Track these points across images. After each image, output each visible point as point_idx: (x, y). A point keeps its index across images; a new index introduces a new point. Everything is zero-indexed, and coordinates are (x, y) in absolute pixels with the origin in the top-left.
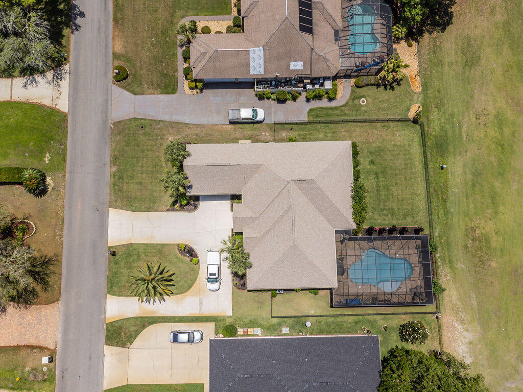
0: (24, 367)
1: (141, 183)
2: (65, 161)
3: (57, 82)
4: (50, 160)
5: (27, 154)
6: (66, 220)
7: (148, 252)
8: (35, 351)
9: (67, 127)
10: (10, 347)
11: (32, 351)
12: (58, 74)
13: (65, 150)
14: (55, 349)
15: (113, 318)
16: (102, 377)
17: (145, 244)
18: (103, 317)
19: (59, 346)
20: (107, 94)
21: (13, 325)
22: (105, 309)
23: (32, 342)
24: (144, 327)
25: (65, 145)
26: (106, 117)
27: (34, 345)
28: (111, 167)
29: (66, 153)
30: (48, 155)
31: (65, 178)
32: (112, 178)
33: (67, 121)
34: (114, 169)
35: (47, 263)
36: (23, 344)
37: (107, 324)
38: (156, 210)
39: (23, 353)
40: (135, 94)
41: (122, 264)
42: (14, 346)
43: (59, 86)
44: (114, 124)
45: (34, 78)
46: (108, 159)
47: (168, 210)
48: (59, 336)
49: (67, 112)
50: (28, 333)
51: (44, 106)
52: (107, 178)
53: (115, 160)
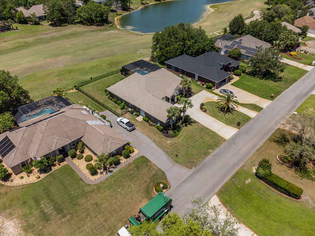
1: (202, 138)
4: (247, 179)
9: (222, 187)
15: (255, 112)
16: (271, 103)
17: (220, 121)
18: (259, 114)
20: (180, 185)
22: (256, 116)
25: (231, 179)
26: (192, 174)
29: (234, 175)
30: (247, 182)
32: (215, 148)
33: (220, 190)
34: (210, 151)
35: (277, 142)
38: (204, 126)
40: (164, 173)
46: (210, 157)
47: (198, 123)
49: (215, 195)
53: (206, 154)
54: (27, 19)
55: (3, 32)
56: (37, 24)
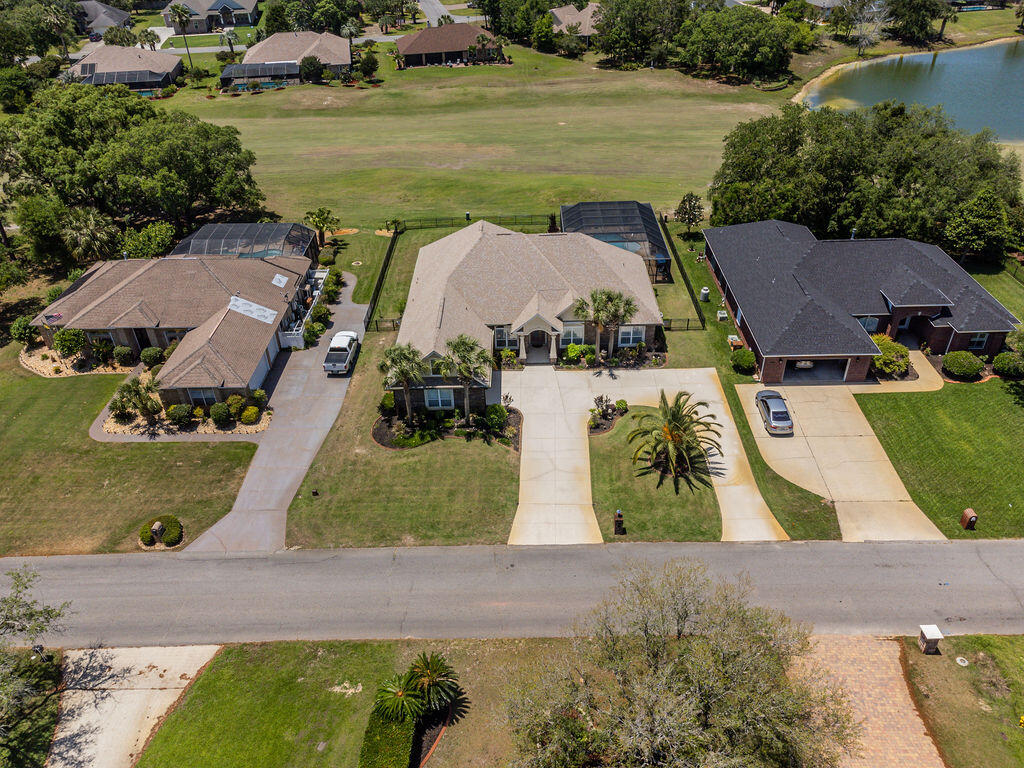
0: (985, 715)
1: (451, 494)
2: (365, 644)
3: (112, 677)
4: (354, 683)
5: (321, 747)
6: (538, 633)
7: (611, 475)
8: (923, 688)
9: (263, 644)
10: (942, 754)
11: (927, 696)
12: (85, 676)
13: (332, 647)
14: (897, 639)
15: (775, 528)
16: (920, 543)
17: (592, 482)
18: (778, 547)
19: (885, 630)
20: (204, 560)
21: (874, 751)
22: (757, 543)
23: (901, 696)
24: (776, 478)
25: (316, 645)
26: (266, 559)
27: (907, 692)
28: (404, 545)
29: (345, 643)
30: (337, 689)
31: (415, 642)
32: (431, 542)
33: (245, 644)
34: (409, 539)
36: (919, 720)
37: (793, 539)
38: (517, 467)
39: (942, 718)
40: (229, 509)
41: (645, 517)
42: (936, 743)
43: (128, 670)
44: (289, 545)
45: (62, 742)
46: (382, 553)
47: (517, 449)
48: (857, 632)
49: (217, 648)
50: (879, 708)
51: (172, 709)
52: (431, 551)
53: (383, 538)
54: (556, 40)
55: (474, 64)
56: (573, 55)
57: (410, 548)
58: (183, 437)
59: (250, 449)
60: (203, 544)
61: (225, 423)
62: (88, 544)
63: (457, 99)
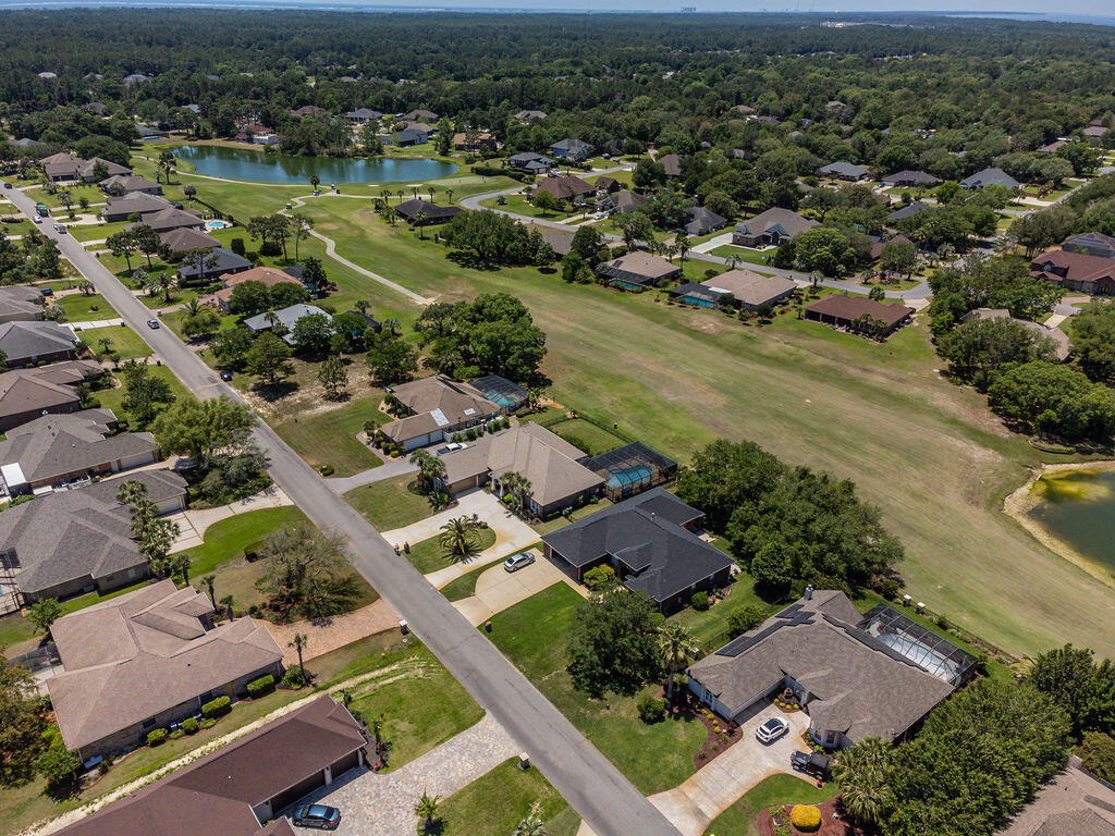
1: (396, 512)
3: (272, 494)
9: (301, 511)
12: (269, 490)
15: (442, 585)
20: (323, 484)
22: (429, 583)
24: (476, 577)
25: (307, 519)
26: (333, 494)
28: (361, 514)
32: (367, 519)
33: (298, 508)
34: (365, 514)
37: (440, 591)
38: (424, 519)
40: (349, 477)
43: (275, 495)
44: (343, 495)
45: (248, 499)
46: (354, 511)
47: (434, 514)
49: (294, 504)
52: (363, 520)
53: (361, 510)
57: (360, 517)
58: (374, 450)
59: (381, 463)
60: (329, 481)
61: (387, 452)
62: (313, 463)
63: (782, 355)
